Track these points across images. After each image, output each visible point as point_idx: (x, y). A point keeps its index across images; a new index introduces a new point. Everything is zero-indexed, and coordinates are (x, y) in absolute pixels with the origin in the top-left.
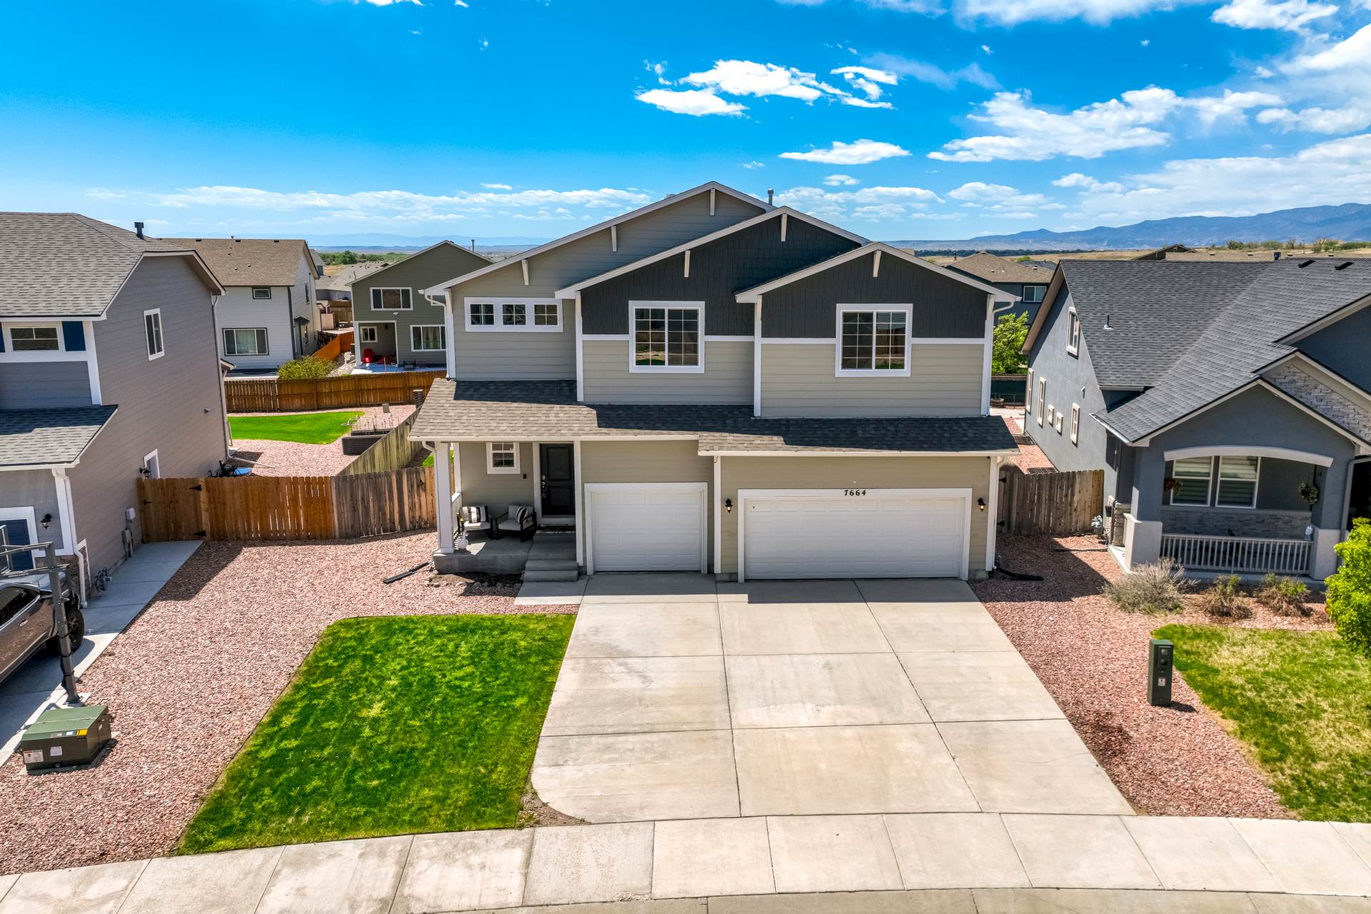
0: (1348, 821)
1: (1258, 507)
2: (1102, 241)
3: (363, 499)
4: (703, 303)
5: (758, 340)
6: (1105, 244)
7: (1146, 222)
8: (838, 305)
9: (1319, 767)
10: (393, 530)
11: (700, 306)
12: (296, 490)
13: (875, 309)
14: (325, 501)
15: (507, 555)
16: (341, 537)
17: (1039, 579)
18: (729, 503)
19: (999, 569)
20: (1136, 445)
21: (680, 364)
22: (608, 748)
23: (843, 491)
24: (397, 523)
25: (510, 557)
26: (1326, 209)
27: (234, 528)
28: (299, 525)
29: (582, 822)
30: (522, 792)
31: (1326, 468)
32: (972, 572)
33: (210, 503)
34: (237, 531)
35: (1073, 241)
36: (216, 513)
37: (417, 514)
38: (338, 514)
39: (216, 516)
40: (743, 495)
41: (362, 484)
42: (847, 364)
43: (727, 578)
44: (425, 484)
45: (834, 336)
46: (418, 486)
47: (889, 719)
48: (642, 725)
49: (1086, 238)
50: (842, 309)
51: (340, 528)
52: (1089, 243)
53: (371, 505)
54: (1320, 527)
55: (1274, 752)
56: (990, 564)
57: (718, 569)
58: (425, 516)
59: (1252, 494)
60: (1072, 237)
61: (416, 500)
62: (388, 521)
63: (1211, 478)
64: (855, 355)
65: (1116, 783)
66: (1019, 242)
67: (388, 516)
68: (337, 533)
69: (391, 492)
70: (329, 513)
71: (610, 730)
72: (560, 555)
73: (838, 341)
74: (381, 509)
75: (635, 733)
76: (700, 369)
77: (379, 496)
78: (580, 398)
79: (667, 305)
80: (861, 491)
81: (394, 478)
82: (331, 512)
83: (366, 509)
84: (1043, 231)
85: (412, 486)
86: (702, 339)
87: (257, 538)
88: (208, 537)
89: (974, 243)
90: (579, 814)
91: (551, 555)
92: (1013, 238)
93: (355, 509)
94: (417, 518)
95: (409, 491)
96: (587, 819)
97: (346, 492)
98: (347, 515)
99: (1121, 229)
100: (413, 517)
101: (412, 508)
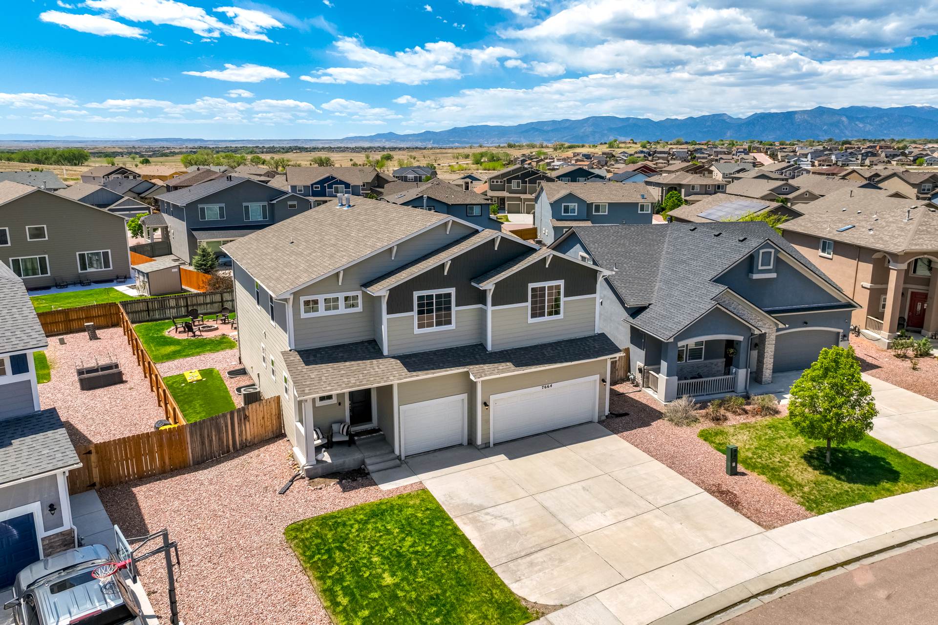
0: (831, 512)
1: (705, 359)
2: (430, 140)
3: (208, 435)
4: (454, 289)
5: (490, 308)
6: (431, 142)
7: (455, 128)
8: (529, 284)
9: (806, 489)
10: (228, 451)
11: (452, 291)
12: (162, 439)
13: (546, 284)
14: (182, 442)
15: (351, 459)
16: (194, 464)
17: (626, 414)
18: (485, 404)
19: (611, 413)
20: (669, 341)
21: (442, 325)
22: (532, 564)
23: (541, 387)
24: (231, 447)
25: (354, 459)
26: (554, 122)
27: (117, 475)
28: (164, 463)
29: (562, 606)
30: (519, 601)
31: (740, 341)
32: (599, 417)
33: (99, 461)
34: (120, 477)
35: (411, 141)
36: (103, 467)
37: (244, 437)
38: (191, 449)
39: (104, 471)
40: (493, 398)
41: (207, 426)
42: (534, 315)
43: (484, 446)
44: (248, 417)
45: (527, 301)
46: (245, 419)
47: (639, 512)
48: (534, 547)
49: (419, 138)
50: (531, 286)
51: (193, 459)
52: (421, 142)
53: (214, 438)
54: (738, 368)
55: (789, 488)
56: (607, 412)
57: (479, 442)
58: (249, 438)
59: (701, 353)
60: (410, 138)
61: (244, 428)
62: (225, 447)
63: (685, 348)
64: (537, 312)
65: (748, 518)
66: (376, 141)
67: (225, 444)
68: (191, 462)
69: (226, 426)
70: (185, 450)
71: (523, 554)
72: (383, 452)
73: (529, 304)
74: (220, 439)
75: (536, 552)
76: (452, 326)
77: (219, 431)
78: (386, 353)
79: (434, 292)
80: (550, 385)
81: (229, 417)
82: (186, 449)
83: (211, 441)
84: (391, 133)
85: (241, 420)
86: (454, 309)
87: (135, 479)
88: (98, 486)
89: (345, 141)
90: (558, 603)
91: (378, 453)
92: (371, 138)
93: (203, 443)
94: (244, 440)
95: (238, 424)
96: (563, 604)
97: (196, 434)
98: (198, 449)
99: (440, 133)
100: (242, 440)
101: (241, 435)
